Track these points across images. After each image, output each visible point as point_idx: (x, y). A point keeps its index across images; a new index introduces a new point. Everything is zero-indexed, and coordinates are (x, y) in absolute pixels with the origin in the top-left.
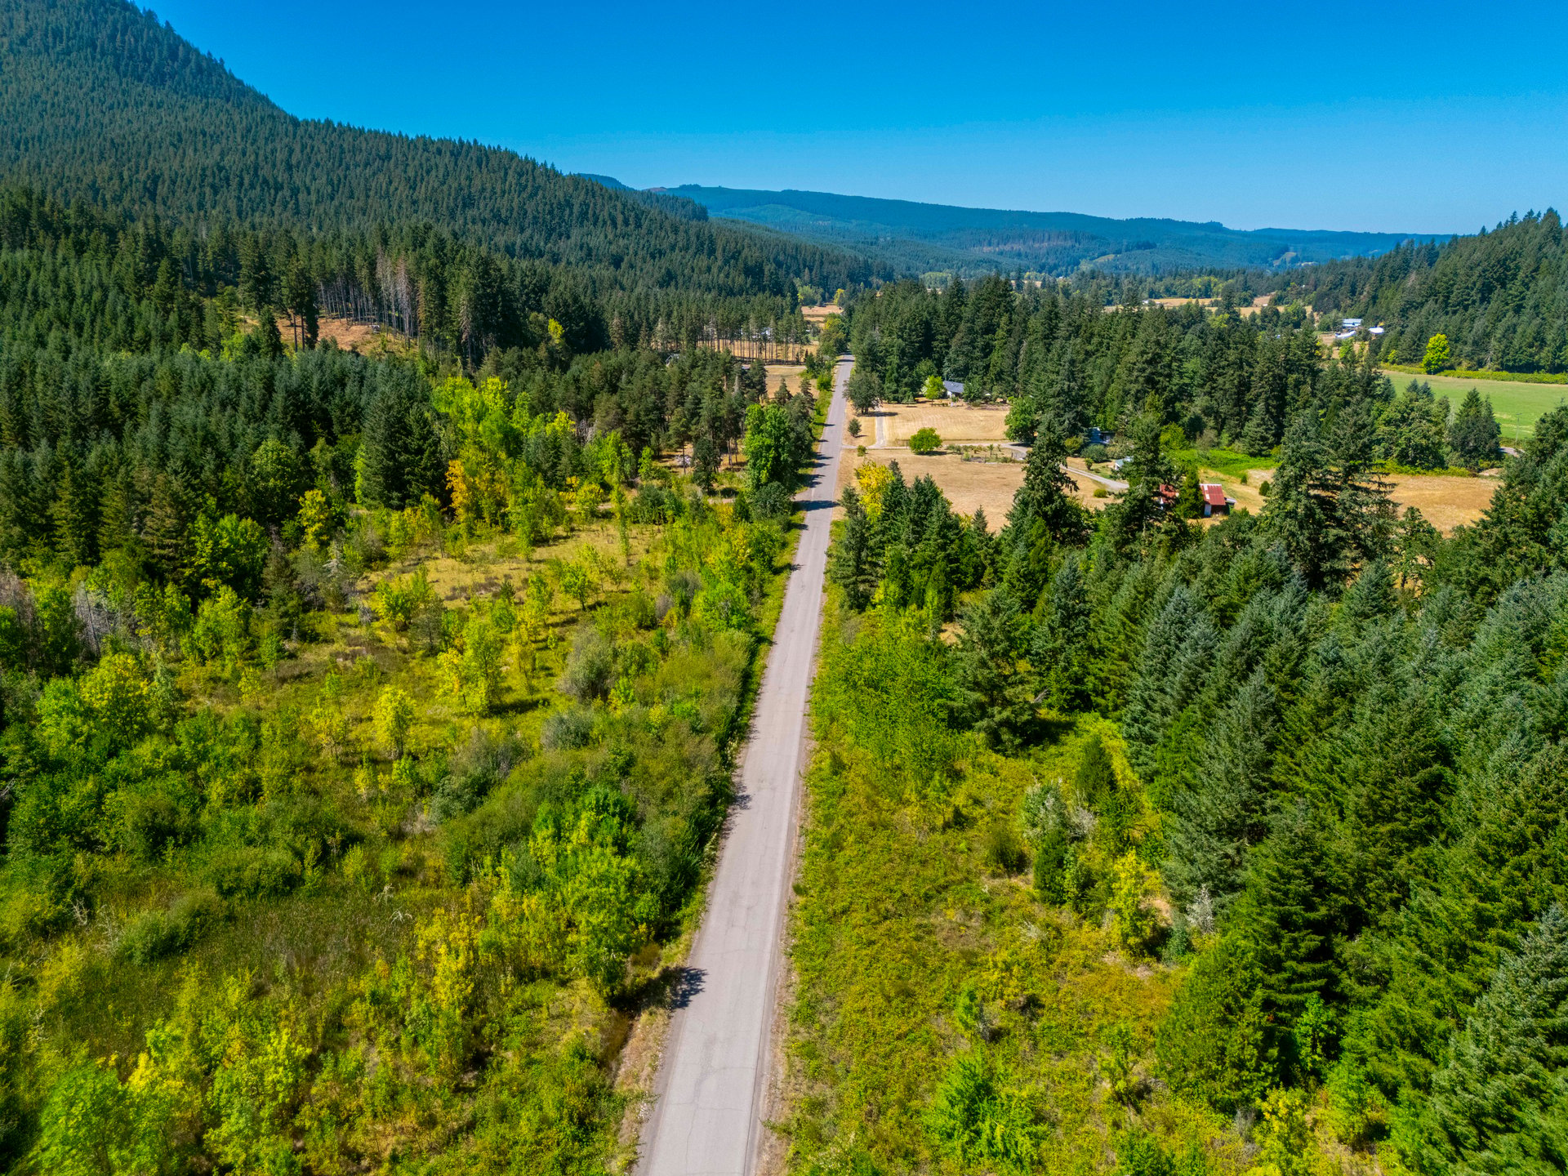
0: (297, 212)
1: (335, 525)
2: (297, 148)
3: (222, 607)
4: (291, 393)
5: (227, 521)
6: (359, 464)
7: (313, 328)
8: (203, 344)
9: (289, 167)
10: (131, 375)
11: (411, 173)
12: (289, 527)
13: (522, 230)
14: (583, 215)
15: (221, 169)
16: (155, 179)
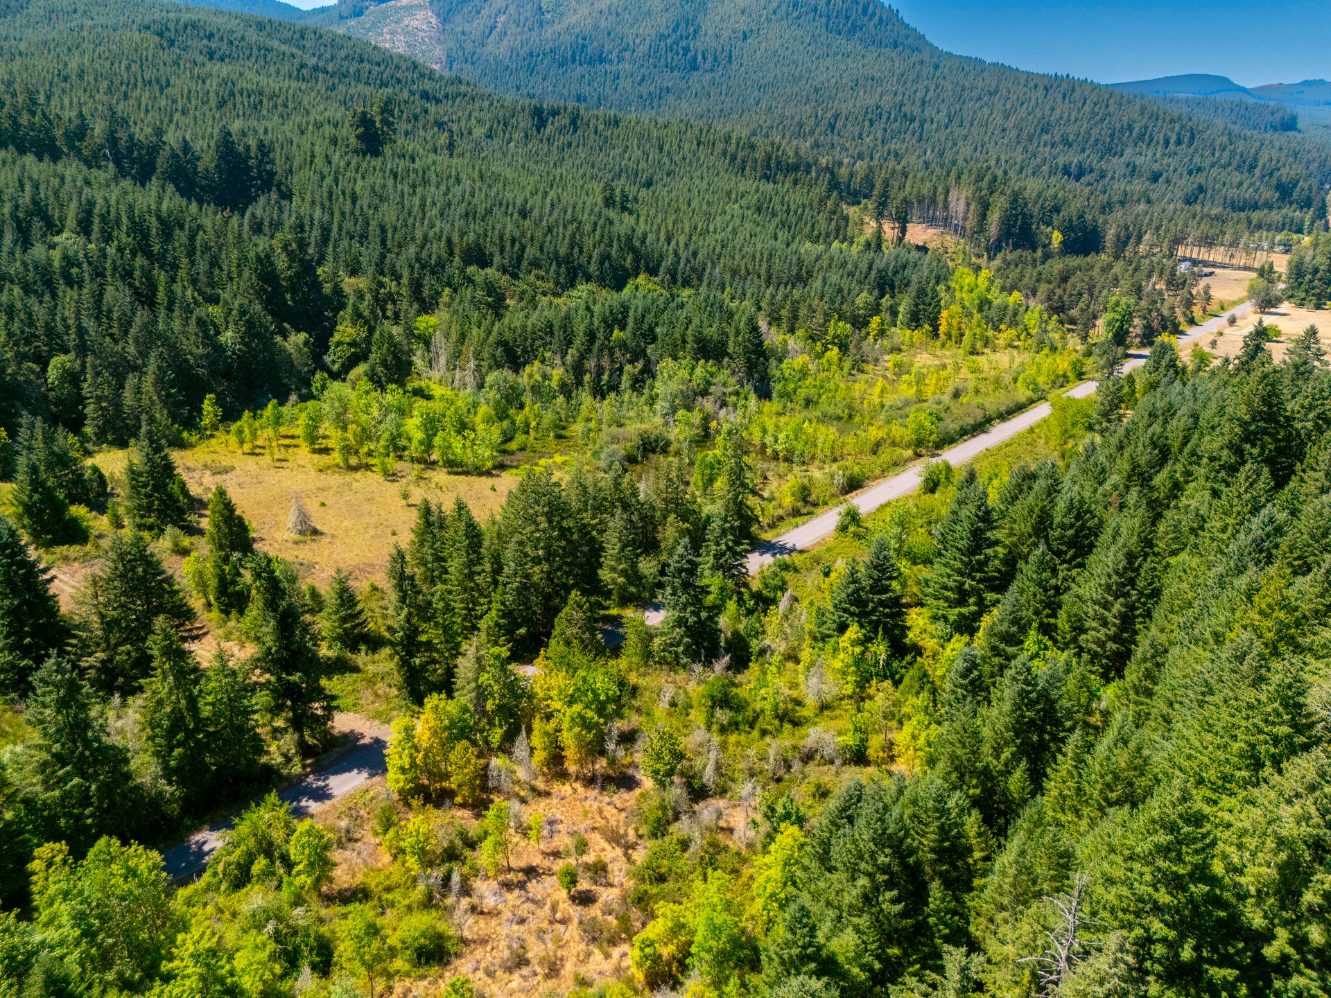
0: (920, 140)
1: (882, 333)
2: (932, 88)
3: (834, 353)
4: (879, 271)
5: (841, 324)
6: (901, 309)
7: (904, 231)
8: (845, 239)
9: (924, 103)
10: (813, 258)
11: (1008, 106)
12: (864, 332)
13: (1083, 150)
14: (1141, 137)
15: (878, 107)
16: (836, 116)
